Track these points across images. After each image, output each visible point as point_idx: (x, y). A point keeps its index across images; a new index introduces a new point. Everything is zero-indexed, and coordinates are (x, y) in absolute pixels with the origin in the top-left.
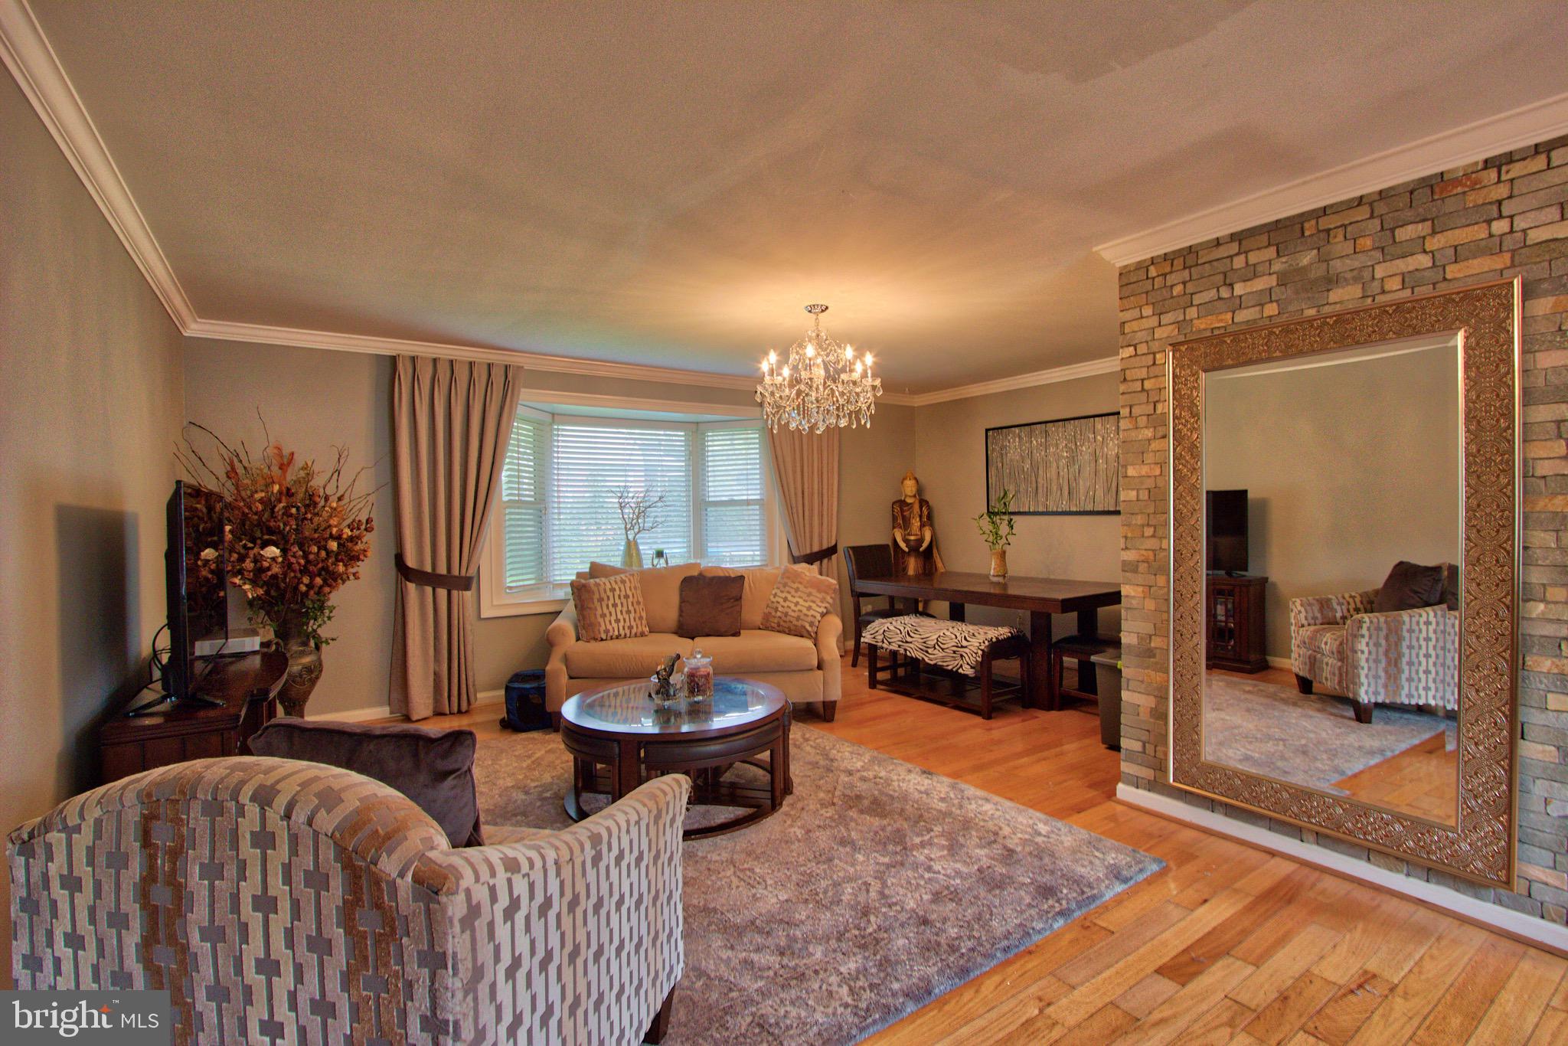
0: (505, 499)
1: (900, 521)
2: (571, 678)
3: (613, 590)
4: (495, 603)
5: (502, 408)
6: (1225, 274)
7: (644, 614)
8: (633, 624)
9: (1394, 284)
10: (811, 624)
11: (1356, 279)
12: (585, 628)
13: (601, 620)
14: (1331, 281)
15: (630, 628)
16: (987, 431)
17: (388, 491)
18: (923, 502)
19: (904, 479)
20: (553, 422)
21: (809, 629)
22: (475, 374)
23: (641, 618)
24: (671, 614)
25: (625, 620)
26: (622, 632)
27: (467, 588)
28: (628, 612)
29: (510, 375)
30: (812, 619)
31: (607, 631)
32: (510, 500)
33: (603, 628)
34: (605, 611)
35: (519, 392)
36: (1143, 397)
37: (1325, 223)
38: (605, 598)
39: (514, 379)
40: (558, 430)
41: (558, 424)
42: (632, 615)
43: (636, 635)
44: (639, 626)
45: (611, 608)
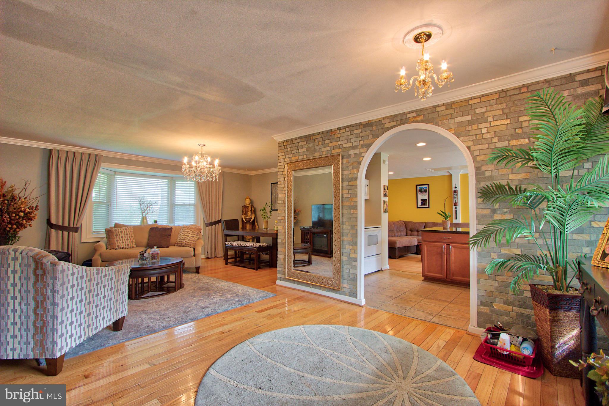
0: (93, 200)
1: (244, 212)
2: (102, 261)
3: (122, 232)
4: (87, 237)
5: (94, 169)
6: (297, 147)
7: (134, 241)
8: (129, 243)
9: (324, 153)
11: (319, 151)
12: (110, 244)
13: (116, 242)
14: (315, 151)
15: (128, 245)
16: (271, 184)
17: (45, 197)
18: (252, 206)
19: (246, 199)
20: (115, 174)
22: (83, 157)
23: (133, 242)
24: (145, 241)
25: (126, 242)
26: (125, 247)
27: (76, 232)
28: (128, 240)
29: (97, 159)
31: (118, 246)
32: (95, 201)
33: (117, 245)
34: (118, 239)
35: (101, 164)
36: (282, 176)
37: (315, 137)
38: (118, 235)
39: (99, 160)
40: (117, 177)
41: (116, 175)
42: (129, 241)
43: (130, 248)
44: (132, 245)
45: (120, 238)
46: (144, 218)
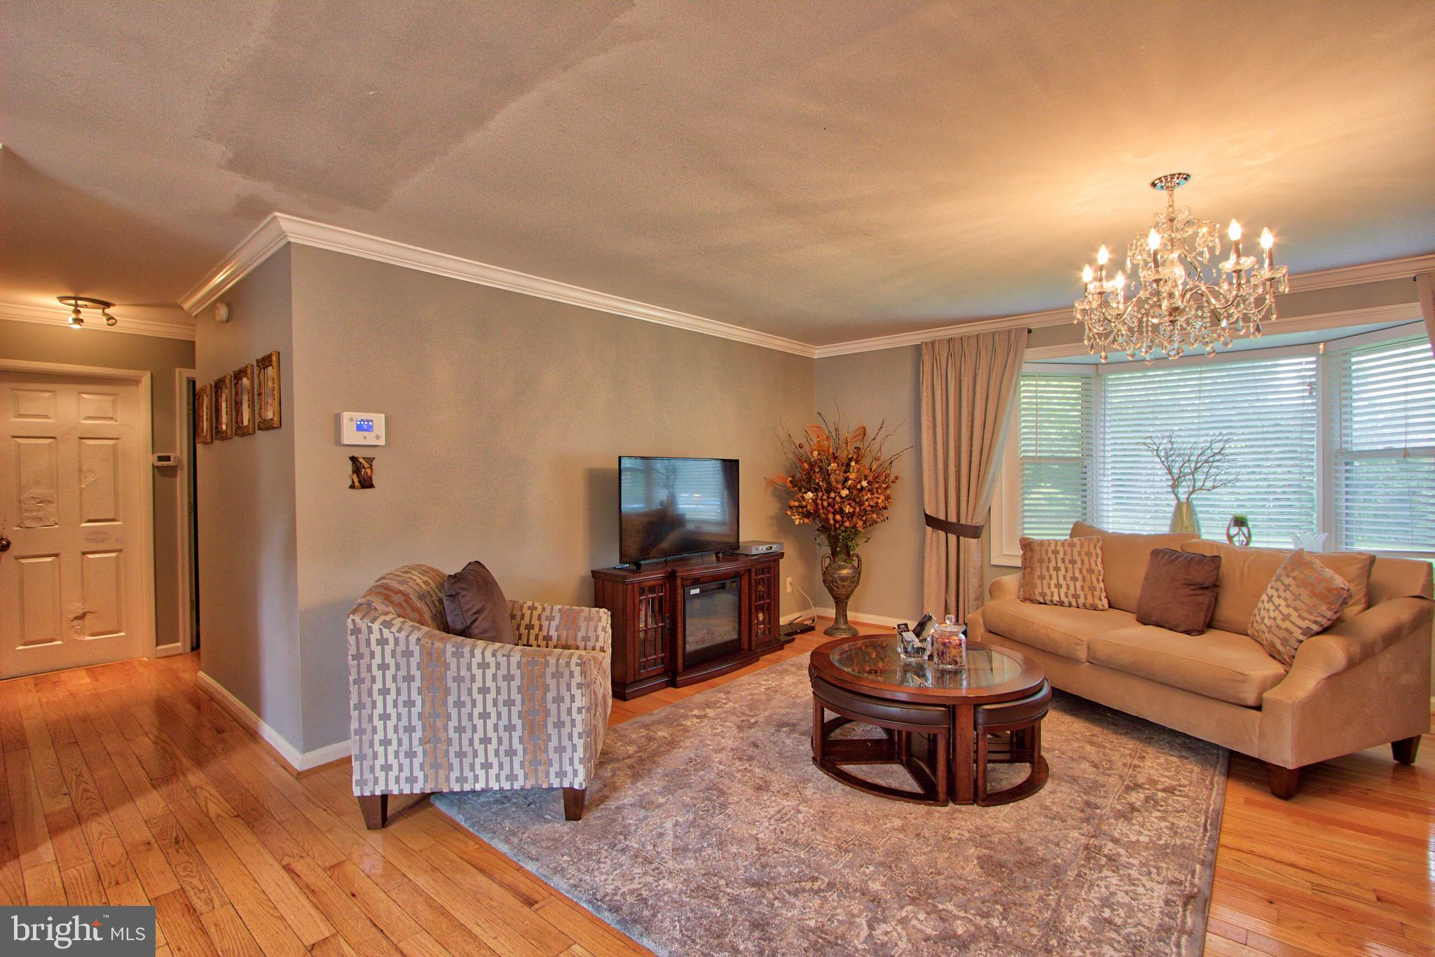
4: (1004, 552)
5: (1004, 371)
7: (1099, 586)
10: (1284, 642)
13: (1038, 582)
15: (1077, 597)
20: (1098, 372)
21: (1281, 648)
22: (982, 345)
25: (1069, 587)
27: (976, 536)
28: (1074, 579)
29: (1012, 339)
30: (1286, 635)
31: (1043, 595)
34: (1045, 573)
39: (1016, 342)
44: (1089, 597)
45: (1052, 571)
46: (1184, 512)
